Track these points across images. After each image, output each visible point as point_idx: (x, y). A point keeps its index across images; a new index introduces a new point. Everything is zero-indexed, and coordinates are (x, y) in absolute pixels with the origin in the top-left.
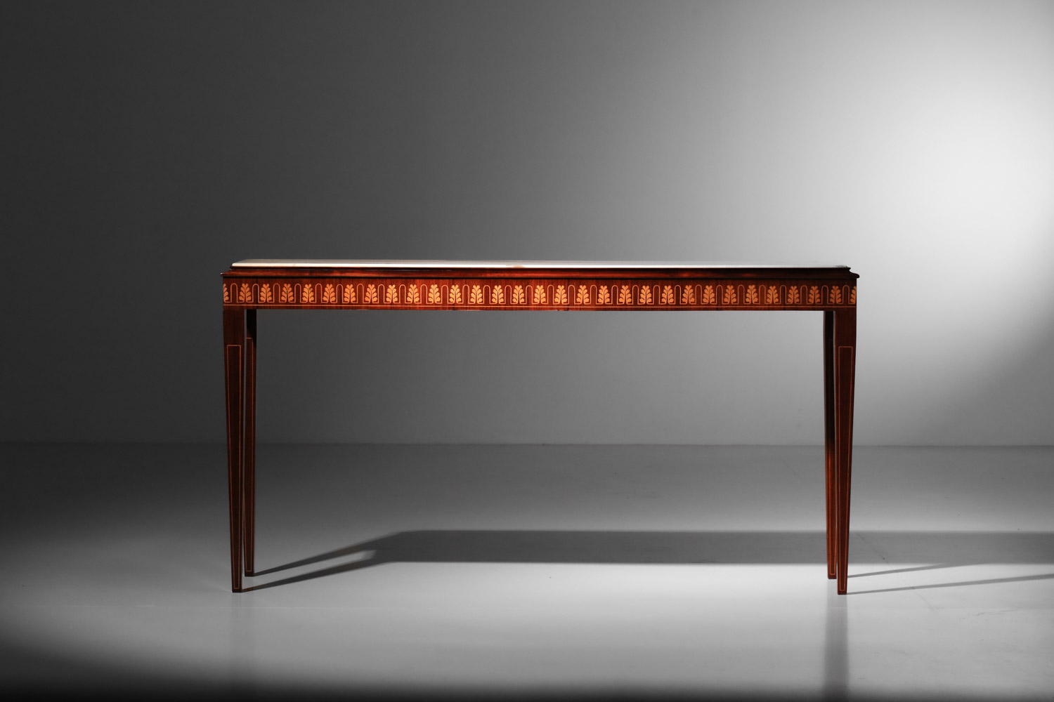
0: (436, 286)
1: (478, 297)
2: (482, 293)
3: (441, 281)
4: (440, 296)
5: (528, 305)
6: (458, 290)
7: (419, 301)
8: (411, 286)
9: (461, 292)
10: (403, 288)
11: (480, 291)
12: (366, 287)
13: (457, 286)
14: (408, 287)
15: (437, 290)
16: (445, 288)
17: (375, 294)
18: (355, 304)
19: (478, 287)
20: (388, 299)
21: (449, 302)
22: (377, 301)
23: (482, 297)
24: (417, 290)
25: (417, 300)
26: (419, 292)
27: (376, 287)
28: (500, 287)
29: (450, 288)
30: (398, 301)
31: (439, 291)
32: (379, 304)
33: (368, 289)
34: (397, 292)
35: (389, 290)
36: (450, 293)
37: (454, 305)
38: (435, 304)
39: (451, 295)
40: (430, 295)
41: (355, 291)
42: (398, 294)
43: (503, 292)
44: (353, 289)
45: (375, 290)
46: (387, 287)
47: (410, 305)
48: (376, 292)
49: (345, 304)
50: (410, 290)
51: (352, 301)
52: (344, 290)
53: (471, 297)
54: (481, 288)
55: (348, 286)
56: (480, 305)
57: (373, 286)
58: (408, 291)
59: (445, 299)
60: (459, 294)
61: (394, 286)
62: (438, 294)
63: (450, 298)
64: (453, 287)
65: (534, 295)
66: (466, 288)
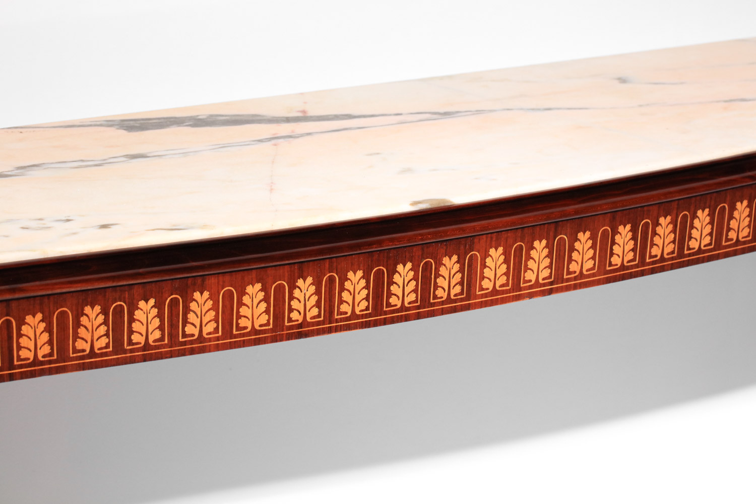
0: (258, 286)
1: (358, 298)
2: (367, 287)
3: (271, 272)
4: (267, 311)
5: (468, 298)
6: (313, 289)
7: (217, 329)
8: (197, 295)
9: (318, 292)
10: (174, 303)
11: (363, 283)
12: (79, 313)
13: (310, 280)
14: (188, 299)
15: (261, 295)
16: (280, 289)
17: (103, 329)
18: (50, 362)
19: (360, 273)
20: (135, 338)
21: (290, 320)
22: (107, 346)
23: (367, 299)
24: (210, 303)
25: (210, 328)
26: (215, 308)
27: (105, 312)
28: (409, 265)
29: (293, 287)
30: (162, 339)
31: (266, 299)
32: (115, 352)
33: (84, 320)
34: (160, 315)
35: (138, 314)
36: (291, 298)
37: (300, 326)
38: (254, 331)
39: (295, 304)
40: (243, 311)
41: (48, 329)
42: (51, 335)
43: (415, 278)
44: (43, 326)
45: (101, 318)
46: (133, 308)
47: (192, 342)
48: (106, 322)
49: (21, 366)
50: (193, 306)
51: (40, 355)
52: (19, 329)
53: (341, 302)
54: (366, 277)
55: (29, 319)
56: (362, 316)
57: (98, 308)
58: (187, 310)
59: (278, 317)
60: (314, 299)
61: (152, 302)
62: (263, 306)
63: (291, 310)
64: (300, 282)
65: (482, 273)
66: (331, 280)
